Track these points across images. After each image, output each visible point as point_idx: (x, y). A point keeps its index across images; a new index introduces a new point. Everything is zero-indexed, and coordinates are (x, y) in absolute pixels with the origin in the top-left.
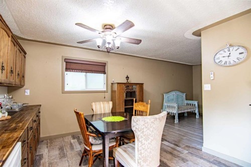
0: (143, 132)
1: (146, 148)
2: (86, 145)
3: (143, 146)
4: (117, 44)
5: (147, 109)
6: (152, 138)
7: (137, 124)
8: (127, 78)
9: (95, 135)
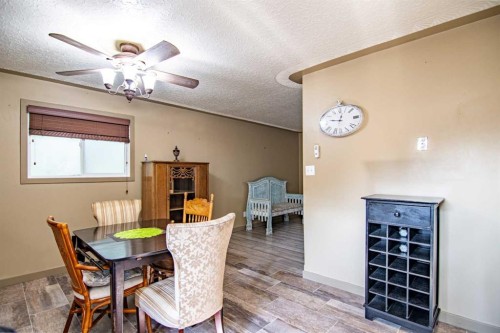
0: (188, 251)
1: (195, 280)
2: (77, 291)
3: (189, 278)
4: (149, 85)
5: (208, 210)
6: (206, 262)
7: (176, 239)
8: (176, 151)
9: (95, 268)
